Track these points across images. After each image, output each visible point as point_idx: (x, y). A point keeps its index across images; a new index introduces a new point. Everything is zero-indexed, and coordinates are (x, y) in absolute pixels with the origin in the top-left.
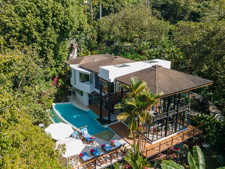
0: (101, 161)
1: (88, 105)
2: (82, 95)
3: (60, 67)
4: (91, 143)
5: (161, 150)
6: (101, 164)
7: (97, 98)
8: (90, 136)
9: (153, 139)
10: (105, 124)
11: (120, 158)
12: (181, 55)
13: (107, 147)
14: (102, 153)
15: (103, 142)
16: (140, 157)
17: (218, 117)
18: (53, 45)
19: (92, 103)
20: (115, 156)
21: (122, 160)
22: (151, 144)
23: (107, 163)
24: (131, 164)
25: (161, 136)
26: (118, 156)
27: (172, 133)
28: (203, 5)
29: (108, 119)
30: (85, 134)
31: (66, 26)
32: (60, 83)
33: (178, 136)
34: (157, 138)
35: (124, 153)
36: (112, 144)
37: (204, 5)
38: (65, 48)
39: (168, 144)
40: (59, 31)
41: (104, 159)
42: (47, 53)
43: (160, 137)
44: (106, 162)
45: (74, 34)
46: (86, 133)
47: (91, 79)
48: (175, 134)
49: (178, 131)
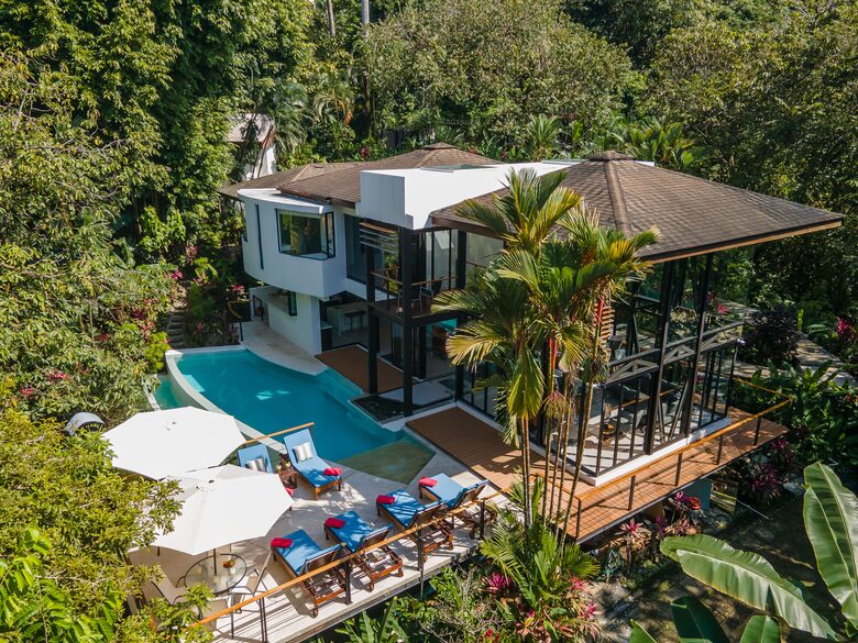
0: (372, 565)
1: (320, 352)
2: (292, 312)
3: (201, 208)
4: (329, 495)
5: (634, 508)
6: (375, 580)
7: (356, 325)
8: (323, 465)
9: (598, 466)
10: (390, 417)
11: (460, 549)
12: (686, 149)
13: (400, 506)
14: (378, 532)
15: (382, 485)
16: (550, 540)
17: (835, 377)
18: (153, 89)
19: (334, 344)
20: (438, 540)
21: (469, 555)
22: (590, 485)
23: (400, 574)
24: (510, 571)
25: (631, 451)
26: (454, 543)
27: (673, 438)
28: (736, 11)
29: (402, 400)
30: (302, 457)
31: (211, 17)
32: (204, 274)
33: (694, 451)
34: (615, 459)
35: (476, 525)
36: (424, 491)
37: (740, 13)
38: (217, 128)
39: (661, 481)
40: (181, 36)
41: (388, 557)
42: (127, 123)
43: (626, 456)
44: (396, 571)
45: (255, 74)
46: (305, 452)
47: (328, 242)
48: (683, 443)
49: (694, 430)
